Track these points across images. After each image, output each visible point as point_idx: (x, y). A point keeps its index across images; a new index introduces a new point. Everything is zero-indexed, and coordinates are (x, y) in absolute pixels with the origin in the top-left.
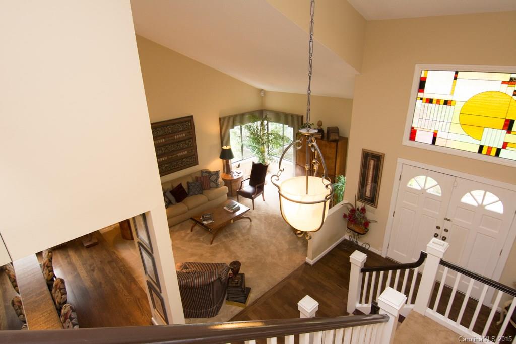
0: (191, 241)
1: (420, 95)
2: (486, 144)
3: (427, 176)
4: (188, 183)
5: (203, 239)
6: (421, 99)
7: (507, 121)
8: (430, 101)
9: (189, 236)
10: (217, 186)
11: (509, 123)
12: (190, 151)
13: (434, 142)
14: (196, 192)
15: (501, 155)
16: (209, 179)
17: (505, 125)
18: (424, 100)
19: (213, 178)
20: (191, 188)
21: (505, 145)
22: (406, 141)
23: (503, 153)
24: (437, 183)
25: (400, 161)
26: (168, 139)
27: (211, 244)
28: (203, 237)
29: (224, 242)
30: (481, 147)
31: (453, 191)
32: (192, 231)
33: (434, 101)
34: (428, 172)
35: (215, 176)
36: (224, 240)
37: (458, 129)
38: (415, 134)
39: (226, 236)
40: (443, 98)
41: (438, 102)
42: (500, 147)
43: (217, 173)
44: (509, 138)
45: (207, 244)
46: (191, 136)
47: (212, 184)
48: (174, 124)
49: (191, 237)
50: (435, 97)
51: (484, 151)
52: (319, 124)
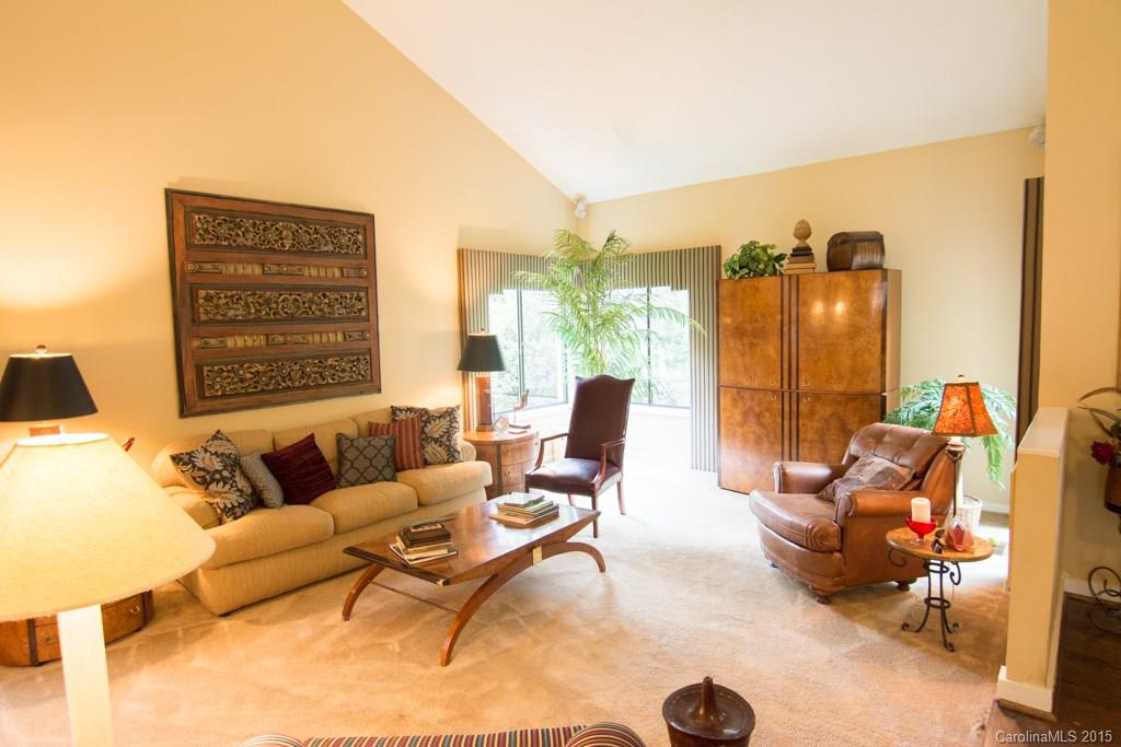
0: (345, 655)
4: (340, 438)
5: (401, 643)
9: (333, 636)
10: (452, 457)
12: (356, 335)
14: (371, 473)
16: (423, 432)
19: (435, 429)
20: (351, 454)
26: (275, 269)
27: (447, 661)
28: (402, 636)
29: (507, 651)
32: (347, 615)
35: (444, 423)
36: (506, 642)
39: (512, 628)
43: (449, 414)
45: (425, 666)
46: (362, 283)
47: (432, 450)
48: (305, 222)
49: (344, 639)
52: (804, 232)
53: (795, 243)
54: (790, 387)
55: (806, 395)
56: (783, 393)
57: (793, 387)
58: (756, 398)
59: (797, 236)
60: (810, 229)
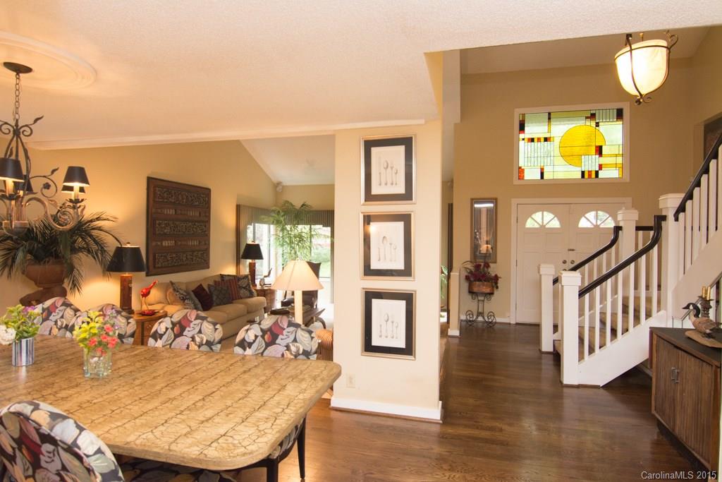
1: (522, 136)
2: (586, 169)
3: (543, 211)
6: (523, 139)
7: (596, 147)
8: (532, 140)
10: (251, 294)
11: (598, 149)
12: (203, 242)
13: (542, 176)
15: (600, 176)
16: (238, 285)
17: (596, 151)
18: (526, 140)
19: (243, 283)
21: (601, 167)
22: (516, 182)
23: (601, 174)
24: (553, 216)
25: (514, 201)
26: (179, 212)
30: (583, 173)
31: (569, 220)
33: (536, 140)
34: (543, 207)
35: (246, 280)
37: (560, 161)
38: (523, 172)
40: (543, 136)
41: (539, 140)
42: (597, 169)
43: (246, 277)
44: (602, 160)
46: (206, 219)
47: (243, 292)
50: (535, 136)
51: (586, 176)
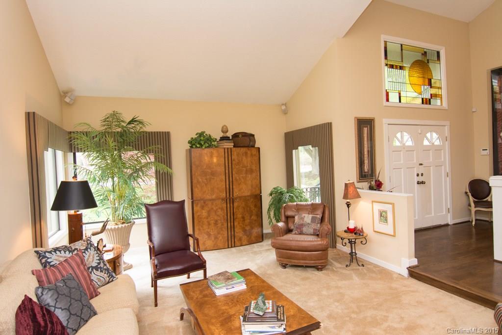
2: (424, 96)
6: (387, 64)
7: (428, 79)
8: (392, 66)
13: (400, 101)
15: (431, 104)
17: (429, 83)
18: (389, 66)
22: (385, 104)
25: (385, 121)
33: (395, 67)
37: (409, 87)
38: (388, 95)
40: (398, 64)
42: (430, 98)
44: (432, 91)
50: (394, 63)
51: (424, 102)
52: (225, 130)
53: (222, 135)
54: (230, 196)
55: (236, 198)
56: (227, 199)
57: (231, 196)
58: (214, 203)
59: (223, 132)
60: (227, 129)
